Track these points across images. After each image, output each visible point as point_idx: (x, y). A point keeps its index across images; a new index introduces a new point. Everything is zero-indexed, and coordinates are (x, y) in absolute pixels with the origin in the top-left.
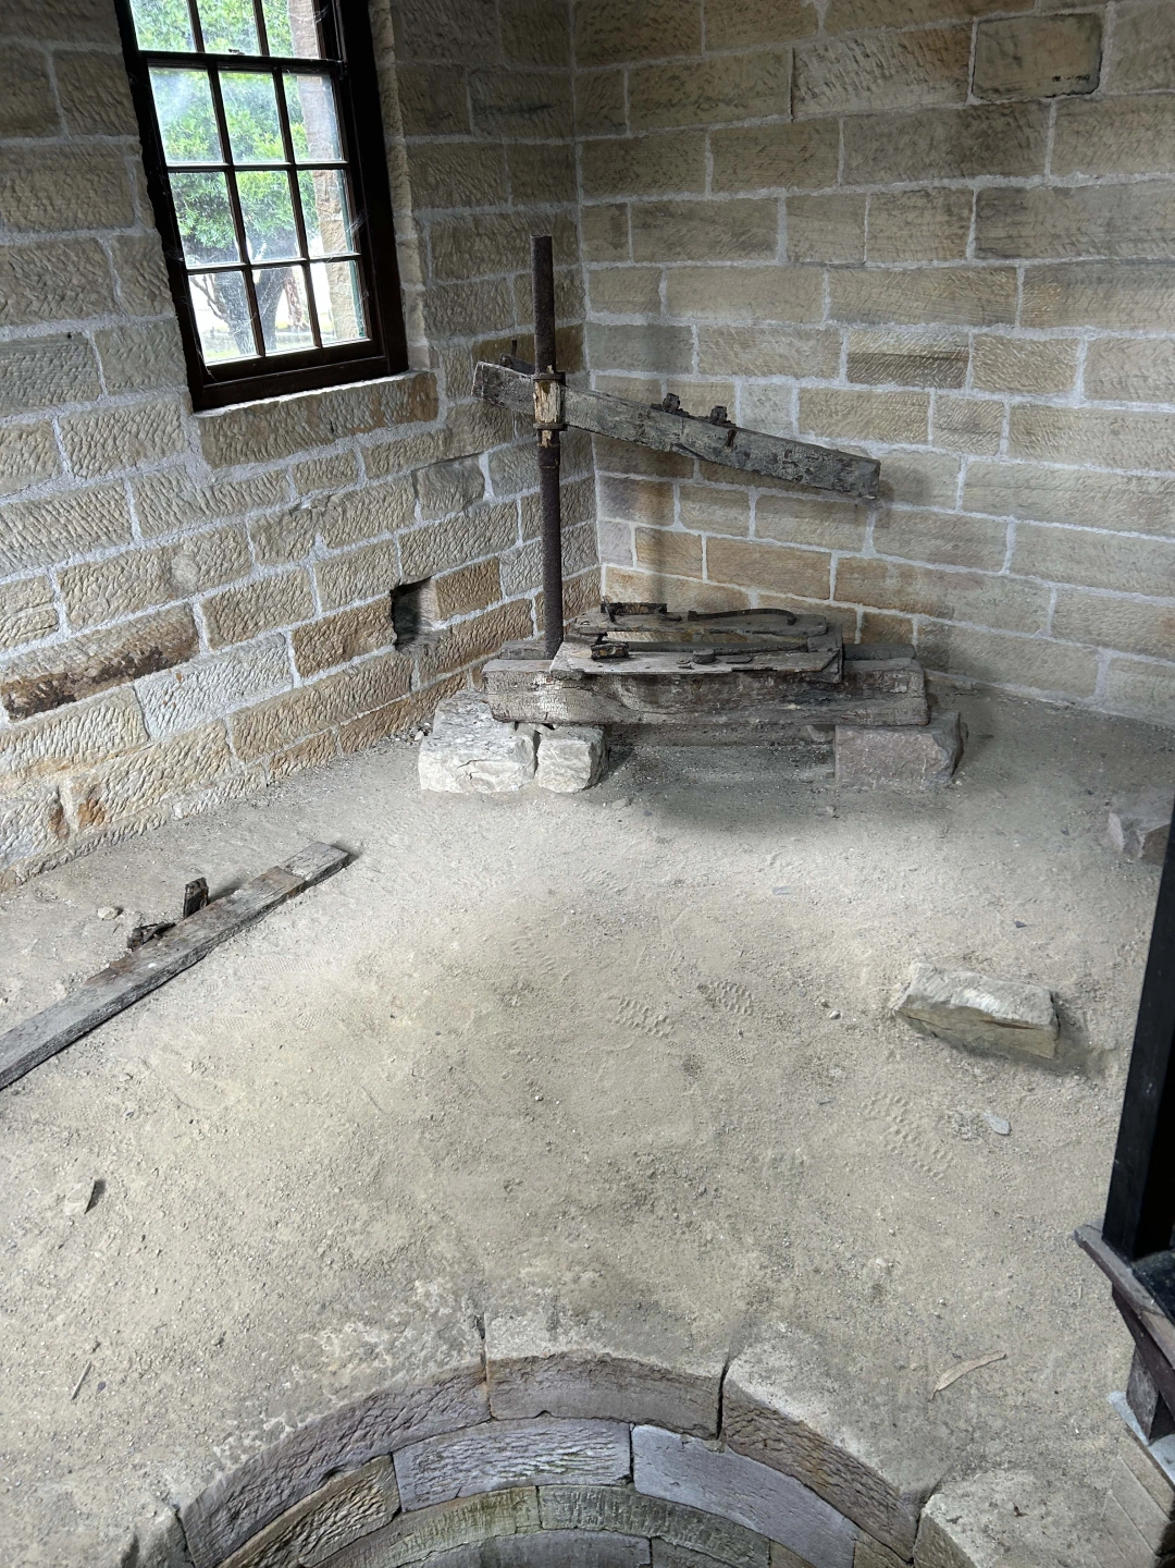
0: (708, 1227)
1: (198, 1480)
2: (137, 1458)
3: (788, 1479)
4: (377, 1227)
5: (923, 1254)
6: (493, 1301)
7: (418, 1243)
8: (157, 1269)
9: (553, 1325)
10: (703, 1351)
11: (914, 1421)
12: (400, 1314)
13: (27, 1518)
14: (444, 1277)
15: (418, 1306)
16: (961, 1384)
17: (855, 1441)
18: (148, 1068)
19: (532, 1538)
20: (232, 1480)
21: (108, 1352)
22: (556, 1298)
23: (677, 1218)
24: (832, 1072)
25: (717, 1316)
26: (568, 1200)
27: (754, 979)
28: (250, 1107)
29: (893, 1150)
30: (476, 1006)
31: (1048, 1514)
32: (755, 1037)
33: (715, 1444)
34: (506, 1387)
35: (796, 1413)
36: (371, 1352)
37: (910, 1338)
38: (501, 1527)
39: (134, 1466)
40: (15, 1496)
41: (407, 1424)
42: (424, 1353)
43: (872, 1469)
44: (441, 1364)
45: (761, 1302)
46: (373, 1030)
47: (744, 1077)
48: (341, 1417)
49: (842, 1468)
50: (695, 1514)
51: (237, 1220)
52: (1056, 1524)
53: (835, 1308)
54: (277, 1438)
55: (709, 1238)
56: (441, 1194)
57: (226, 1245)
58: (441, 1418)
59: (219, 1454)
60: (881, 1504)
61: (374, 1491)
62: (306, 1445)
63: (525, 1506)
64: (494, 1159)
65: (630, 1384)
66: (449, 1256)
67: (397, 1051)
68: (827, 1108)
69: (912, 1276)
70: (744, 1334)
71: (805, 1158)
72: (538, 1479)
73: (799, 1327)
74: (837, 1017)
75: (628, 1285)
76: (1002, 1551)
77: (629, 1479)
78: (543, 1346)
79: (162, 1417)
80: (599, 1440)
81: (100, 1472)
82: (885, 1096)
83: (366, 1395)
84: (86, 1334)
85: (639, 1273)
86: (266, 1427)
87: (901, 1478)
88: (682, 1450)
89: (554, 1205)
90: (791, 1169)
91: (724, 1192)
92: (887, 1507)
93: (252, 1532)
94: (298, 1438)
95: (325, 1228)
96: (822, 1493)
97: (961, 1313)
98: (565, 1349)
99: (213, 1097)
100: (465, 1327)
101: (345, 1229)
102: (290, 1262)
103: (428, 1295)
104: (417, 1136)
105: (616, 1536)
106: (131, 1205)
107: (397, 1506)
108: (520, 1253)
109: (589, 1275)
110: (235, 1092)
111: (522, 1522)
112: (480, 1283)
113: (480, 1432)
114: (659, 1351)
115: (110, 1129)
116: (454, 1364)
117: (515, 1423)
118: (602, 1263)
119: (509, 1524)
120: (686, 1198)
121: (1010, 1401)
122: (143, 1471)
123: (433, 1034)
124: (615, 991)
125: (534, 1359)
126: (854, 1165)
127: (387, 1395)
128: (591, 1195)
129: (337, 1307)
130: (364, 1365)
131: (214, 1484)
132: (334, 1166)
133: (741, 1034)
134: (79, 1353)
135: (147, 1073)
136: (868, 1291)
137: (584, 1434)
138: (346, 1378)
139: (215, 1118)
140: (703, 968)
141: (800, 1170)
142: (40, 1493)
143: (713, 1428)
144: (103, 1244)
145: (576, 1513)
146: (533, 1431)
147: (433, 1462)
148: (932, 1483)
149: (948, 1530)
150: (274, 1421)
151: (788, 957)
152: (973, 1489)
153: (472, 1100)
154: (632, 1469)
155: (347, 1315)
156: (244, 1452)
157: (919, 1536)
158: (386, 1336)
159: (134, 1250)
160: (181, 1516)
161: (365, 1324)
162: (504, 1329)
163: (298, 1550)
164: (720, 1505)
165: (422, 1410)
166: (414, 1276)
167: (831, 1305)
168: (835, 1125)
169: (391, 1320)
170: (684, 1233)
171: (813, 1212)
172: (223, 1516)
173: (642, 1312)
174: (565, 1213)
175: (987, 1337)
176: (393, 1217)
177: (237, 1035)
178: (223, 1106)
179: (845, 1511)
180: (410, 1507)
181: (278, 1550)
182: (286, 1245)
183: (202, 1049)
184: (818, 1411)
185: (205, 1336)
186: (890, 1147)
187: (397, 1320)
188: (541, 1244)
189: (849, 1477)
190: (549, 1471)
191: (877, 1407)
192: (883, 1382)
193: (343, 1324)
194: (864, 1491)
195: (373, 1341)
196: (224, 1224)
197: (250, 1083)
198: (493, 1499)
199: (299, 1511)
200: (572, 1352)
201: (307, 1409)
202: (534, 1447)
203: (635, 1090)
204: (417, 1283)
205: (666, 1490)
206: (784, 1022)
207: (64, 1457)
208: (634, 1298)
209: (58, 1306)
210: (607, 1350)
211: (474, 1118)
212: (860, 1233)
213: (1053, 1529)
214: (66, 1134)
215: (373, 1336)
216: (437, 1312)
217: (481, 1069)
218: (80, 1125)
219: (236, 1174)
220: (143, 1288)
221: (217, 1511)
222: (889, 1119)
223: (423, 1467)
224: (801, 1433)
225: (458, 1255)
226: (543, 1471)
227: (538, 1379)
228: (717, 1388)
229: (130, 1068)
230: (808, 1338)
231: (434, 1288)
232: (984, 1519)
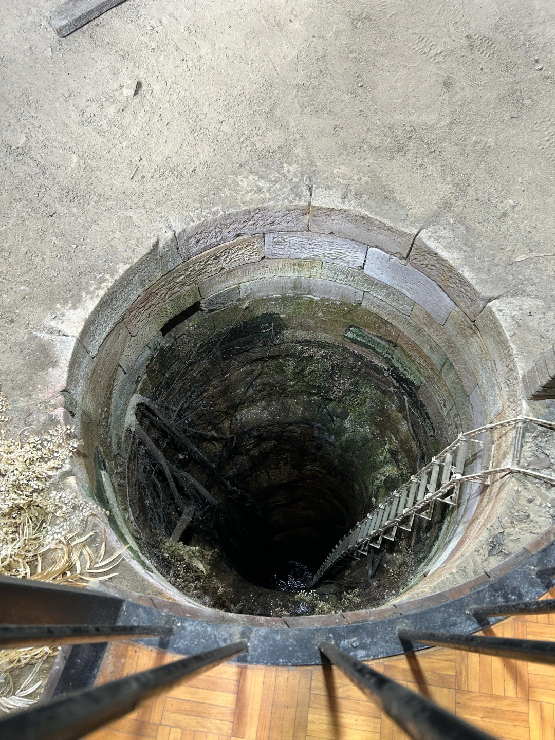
0: (430, 169)
1: (183, 224)
2: (159, 209)
3: (431, 281)
4: (269, 134)
5: (535, 203)
6: (318, 180)
7: (288, 147)
8: (166, 131)
9: (344, 197)
10: (411, 223)
11: (498, 271)
12: (275, 177)
13: (114, 222)
14: (297, 165)
15: (283, 175)
16: (527, 261)
17: (468, 272)
18: (162, 25)
19: (316, 281)
20: (198, 227)
21: (146, 163)
22: (348, 185)
23: (416, 161)
24: (525, 101)
25: (422, 209)
26: (364, 141)
27: (501, 37)
28: (213, 58)
29: (541, 149)
30: (337, 24)
31: (543, 318)
32: (489, 72)
33: (404, 262)
34: (317, 219)
35: (446, 256)
36: (260, 190)
37: (511, 238)
38: (304, 274)
39: (157, 212)
40: (109, 213)
41: (272, 223)
42: (283, 196)
43: (472, 284)
44: (291, 202)
45: (445, 208)
46: (279, 27)
47: (475, 95)
48: (245, 213)
49: (457, 281)
50: (386, 287)
51: (203, 116)
52: (545, 322)
53: (480, 218)
54: (217, 215)
55: (429, 174)
56: (302, 125)
57: (198, 127)
58: (287, 225)
59: (192, 215)
60: (470, 298)
61: (255, 247)
62: (229, 221)
63: (316, 268)
64: (331, 113)
65: (373, 229)
66: (301, 156)
67: (290, 42)
68: (515, 120)
69: (525, 212)
70: (432, 219)
71: (492, 144)
72: (323, 259)
73: (460, 222)
74: (541, 69)
75: (384, 187)
76: (517, 326)
77: (362, 268)
78: (338, 205)
79: (169, 196)
80: (353, 250)
81: (143, 211)
82: (549, 120)
83: (256, 207)
84: (136, 153)
85: (390, 183)
86: (213, 210)
87: (484, 291)
88: (388, 261)
89: (357, 142)
90: (482, 149)
91: (444, 153)
92: (472, 300)
93: (205, 249)
94: (226, 217)
95: (244, 129)
96: (445, 290)
97: (541, 233)
98: (348, 208)
99: (194, 49)
100: (304, 189)
101: (254, 132)
102: (227, 142)
103: (289, 171)
104: (295, 93)
105: (350, 288)
106: (155, 98)
107: (263, 256)
108: (335, 161)
109: (367, 178)
110: (205, 49)
111: (313, 274)
112: (314, 171)
113: (303, 235)
114: (390, 218)
115: (144, 56)
116: (296, 203)
117: (318, 235)
118: (374, 175)
119: (308, 274)
120: (423, 152)
121: (547, 273)
122: (161, 215)
123: (311, 36)
124: (417, 30)
125: (333, 210)
126: (517, 153)
127: (265, 209)
128: (376, 141)
129: (247, 167)
130: (256, 195)
131: (190, 226)
132: (252, 99)
133: (482, 69)
134: (133, 161)
135: (161, 28)
136: (499, 214)
137: (347, 246)
138: (248, 197)
139: (195, 61)
140: (473, 25)
141: (488, 150)
142: (119, 214)
143: (405, 255)
144: (142, 113)
145: (336, 276)
146: (326, 239)
147: (281, 242)
148: (497, 295)
149: (496, 313)
150: (216, 208)
151: (526, 26)
152: (514, 301)
153: (326, 79)
154: (364, 264)
155: (251, 172)
156: (203, 217)
157: (482, 313)
158: (267, 185)
159: (156, 120)
160: (176, 235)
161: (259, 178)
162: (321, 193)
163: (222, 261)
164: (398, 285)
165: (279, 220)
166: (284, 161)
167: (479, 216)
168: (515, 130)
169: (271, 179)
170: (417, 169)
171: (486, 172)
172: (193, 240)
173: (387, 200)
174: (361, 147)
175: (549, 245)
176: (277, 131)
177: (207, 15)
178: (199, 55)
179: (452, 298)
180: (269, 257)
181: (214, 259)
182: (226, 134)
183: (189, 20)
184: (456, 257)
185: (187, 167)
186: (540, 147)
187: (273, 179)
188: (346, 159)
189: (460, 285)
190: (329, 257)
191: (484, 262)
192: (491, 253)
193: (248, 176)
194: (464, 292)
195: (261, 186)
196: (197, 117)
197: (213, 45)
198: (303, 263)
199: (224, 246)
200: (350, 210)
201: (230, 207)
202: (325, 247)
203: (413, 91)
204: (285, 165)
205: (377, 275)
206: (508, 67)
207: (129, 203)
208: (385, 193)
209: (123, 138)
210: (366, 213)
211: (325, 89)
212: (506, 187)
213: (543, 324)
214: (122, 53)
215: (261, 183)
216: (292, 179)
217: (334, 62)
218: (129, 50)
219: (204, 93)
220: (160, 139)
221: (191, 237)
222: (546, 133)
223: (276, 243)
224: (445, 264)
225: (306, 156)
226: (326, 256)
227: (332, 219)
228: (412, 240)
229: (152, 22)
230: (462, 228)
231: (292, 169)
232: (514, 313)
